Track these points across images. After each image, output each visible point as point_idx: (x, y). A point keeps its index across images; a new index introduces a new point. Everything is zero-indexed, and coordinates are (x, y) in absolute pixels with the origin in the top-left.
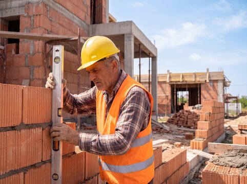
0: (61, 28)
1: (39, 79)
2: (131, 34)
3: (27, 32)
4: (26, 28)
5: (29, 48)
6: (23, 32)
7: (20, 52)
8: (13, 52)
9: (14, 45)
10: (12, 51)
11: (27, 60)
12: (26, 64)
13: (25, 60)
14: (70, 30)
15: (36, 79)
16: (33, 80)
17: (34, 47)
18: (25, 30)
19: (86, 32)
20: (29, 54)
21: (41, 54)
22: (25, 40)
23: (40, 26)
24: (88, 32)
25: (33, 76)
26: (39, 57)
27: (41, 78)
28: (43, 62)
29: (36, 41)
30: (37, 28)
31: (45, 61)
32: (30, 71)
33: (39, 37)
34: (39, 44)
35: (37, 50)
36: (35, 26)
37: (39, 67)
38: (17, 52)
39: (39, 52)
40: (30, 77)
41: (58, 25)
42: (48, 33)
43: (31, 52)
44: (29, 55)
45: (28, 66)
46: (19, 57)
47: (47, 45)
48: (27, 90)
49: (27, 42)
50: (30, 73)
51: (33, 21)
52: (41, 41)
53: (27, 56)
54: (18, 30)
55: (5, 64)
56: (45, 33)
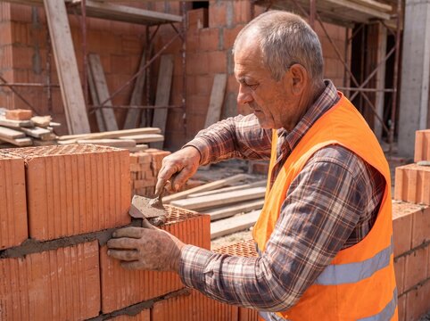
5: (225, 16)
7: (210, 24)
8: (200, 25)
9: (200, 12)
10: (196, 23)
11: (221, 37)
12: (220, 46)
13: (219, 38)
17: (234, 13)
20: (226, 26)
35: (238, 18)
38: (206, 24)
39: (241, 23)
40: (227, 68)
43: (229, 23)
44: (225, 29)
45: (224, 50)
46: (210, 33)
49: (222, 4)
50: (228, 63)
53: (222, 30)
55: (184, 47)
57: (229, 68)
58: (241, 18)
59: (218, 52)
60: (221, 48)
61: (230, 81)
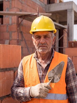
0: (28, 8)
1: (15, 39)
2: (72, 9)
3: (7, 11)
4: (7, 8)
6: (5, 11)
7: (4, 23)
12: (7, 30)
13: (7, 28)
14: (34, 9)
15: (13, 39)
16: (11, 40)
18: (7, 10)
19: (44, 9)
20: (9, 24)
21: (16, 24)
22: (7, 16)
23: (15, 7)
24: (46, 9)
25: (11, 38)
26: (15, 26)
27: (16, 39)
28: (17, 29)
29: (13, 16)
30: (13, 8)
31: (18, 29)
32: (10, 35)
33: (14, 14)
34: (15, 18)
35: (13, 21)
36: (12, 7)
37: (15, 32)
39: (14, 23)
41: (26, 5)
42: (20, 11)
43: (10, 23)
44: (9, 25)
45: (8, 32)
46: (3, 26)
47: (19, 19)
48: (2, 47)
49: (8, 17)
50: (10, 36)
51: (11, 4)
52: (16, 16)
53: (8, 25)
54: (2, 10)
56: (18, 11)
57: (10, 38)
58: (14, 22)
59: (6, 33)
60: (8, 31)
61: (10, 42)
